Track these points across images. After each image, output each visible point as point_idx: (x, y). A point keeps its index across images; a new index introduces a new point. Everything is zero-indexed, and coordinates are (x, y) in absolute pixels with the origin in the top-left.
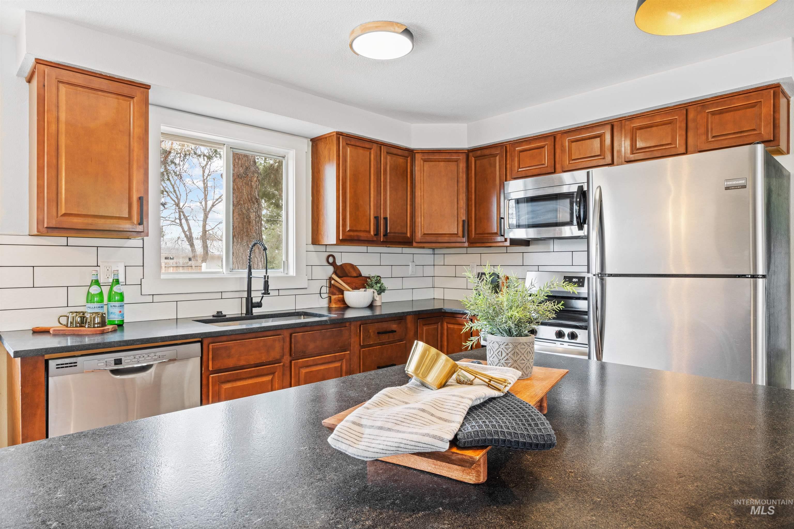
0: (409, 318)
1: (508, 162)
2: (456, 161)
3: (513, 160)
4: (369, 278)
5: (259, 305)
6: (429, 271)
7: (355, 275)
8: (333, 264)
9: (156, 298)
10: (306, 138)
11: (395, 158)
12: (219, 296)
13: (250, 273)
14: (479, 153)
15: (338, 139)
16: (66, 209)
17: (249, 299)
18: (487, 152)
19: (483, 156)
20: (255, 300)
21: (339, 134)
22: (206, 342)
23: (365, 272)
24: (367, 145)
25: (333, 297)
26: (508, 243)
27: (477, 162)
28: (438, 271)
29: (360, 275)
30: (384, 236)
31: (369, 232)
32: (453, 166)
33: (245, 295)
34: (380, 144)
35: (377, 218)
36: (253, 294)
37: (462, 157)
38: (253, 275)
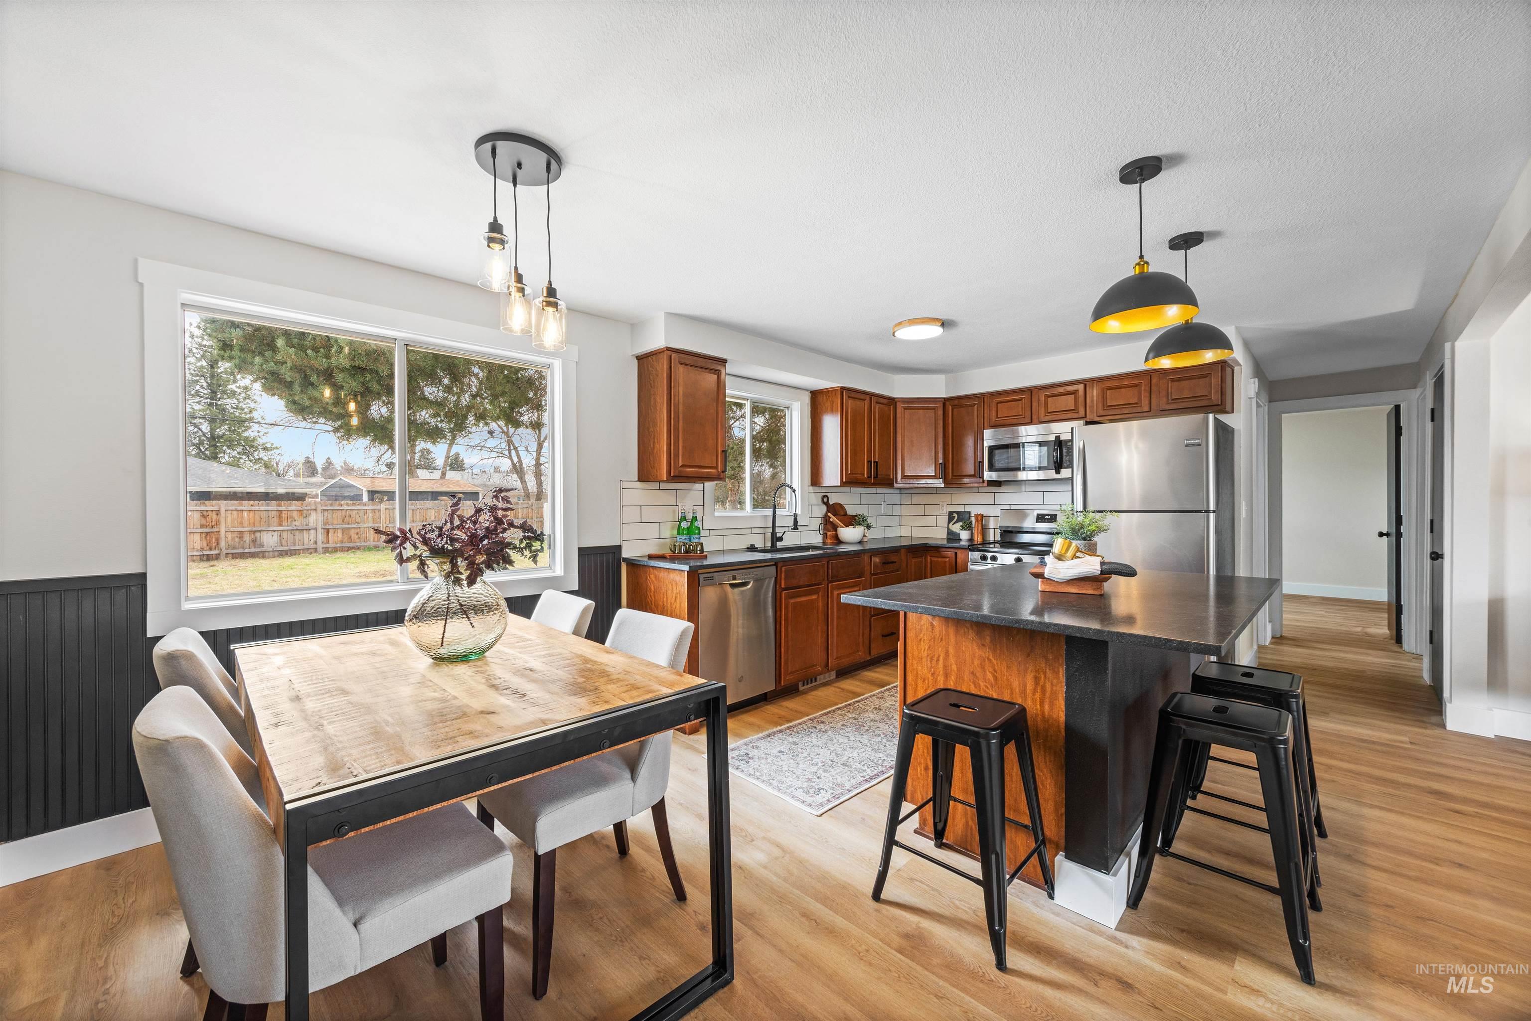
0: (903, 551)
1: (986, 411)
2: (934, 409)
3: (991, 410)
4: (857, 516)
5: (781, 539)
6: (897, 510)
7: (843, 513)
8: (826, 504)
9: (712, 533)
10: (807, 390)
11: (881, 406)
12: (749, 531)
13: (774, 512)
14: (956, 402)
15: (842, 393)
16: (683, 461)
17: (773, 534)
18: (965, 402)
19: (962, 406)
20: (779, 535)
21: (843, 388)
22: (779, 565)
23: (851, 511)
24: (862, 397)
25: (829, 533)
26: (985, 484)
27: (955, 410)
28: (905, 510)
29: (846, 514)
30: (874, 478)
31: (864, 474)
32: (931, 413)
33: (770, 530)
34: (872, 395)
35: (869, 462)
36: (777, 530)
37: (939, 406)
38: (777, 513)
